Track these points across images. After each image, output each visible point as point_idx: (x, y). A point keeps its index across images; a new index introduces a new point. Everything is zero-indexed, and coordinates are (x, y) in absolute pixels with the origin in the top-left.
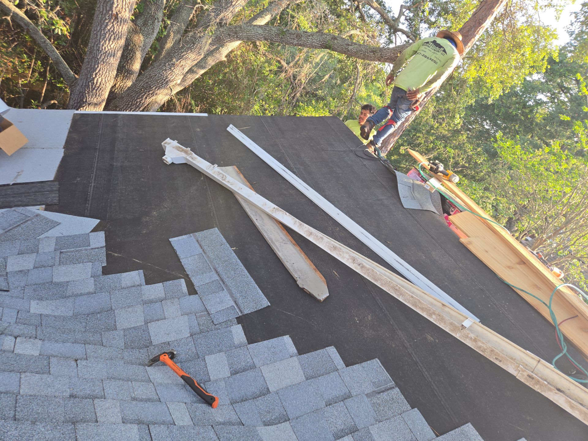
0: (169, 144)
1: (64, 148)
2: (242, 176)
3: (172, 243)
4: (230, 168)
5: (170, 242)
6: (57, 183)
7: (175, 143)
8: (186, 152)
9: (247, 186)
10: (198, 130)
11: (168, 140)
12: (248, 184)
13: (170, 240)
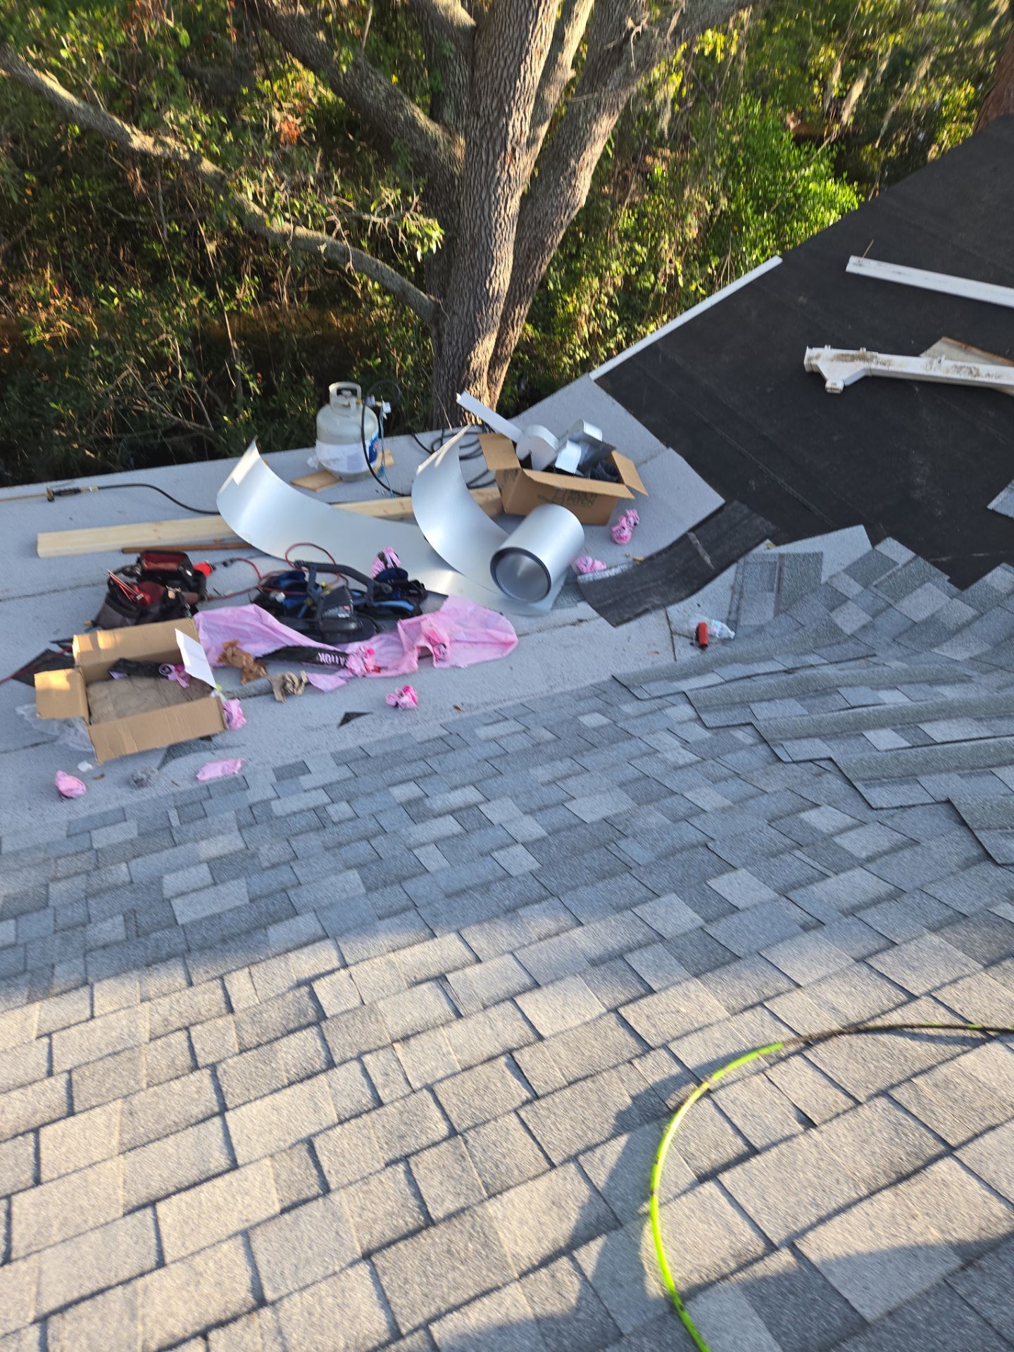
0: (818, 357)
1: (668, 446)
2: (974, 350)
3: (998, 510)
4: (939, 346)
5: (993, 511)
6: (736, 503)
7: (827, 351)
8: (863, 358)
9: (1003, 364)
10: (801, 299)
11: (809, 352)
12: (1001, 359)
13: (991, 506)
